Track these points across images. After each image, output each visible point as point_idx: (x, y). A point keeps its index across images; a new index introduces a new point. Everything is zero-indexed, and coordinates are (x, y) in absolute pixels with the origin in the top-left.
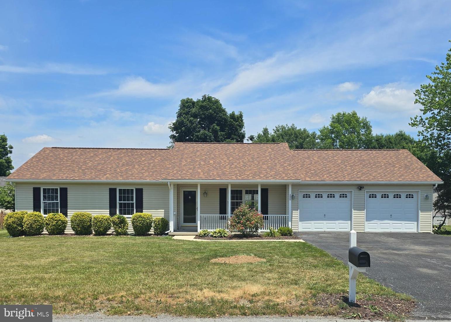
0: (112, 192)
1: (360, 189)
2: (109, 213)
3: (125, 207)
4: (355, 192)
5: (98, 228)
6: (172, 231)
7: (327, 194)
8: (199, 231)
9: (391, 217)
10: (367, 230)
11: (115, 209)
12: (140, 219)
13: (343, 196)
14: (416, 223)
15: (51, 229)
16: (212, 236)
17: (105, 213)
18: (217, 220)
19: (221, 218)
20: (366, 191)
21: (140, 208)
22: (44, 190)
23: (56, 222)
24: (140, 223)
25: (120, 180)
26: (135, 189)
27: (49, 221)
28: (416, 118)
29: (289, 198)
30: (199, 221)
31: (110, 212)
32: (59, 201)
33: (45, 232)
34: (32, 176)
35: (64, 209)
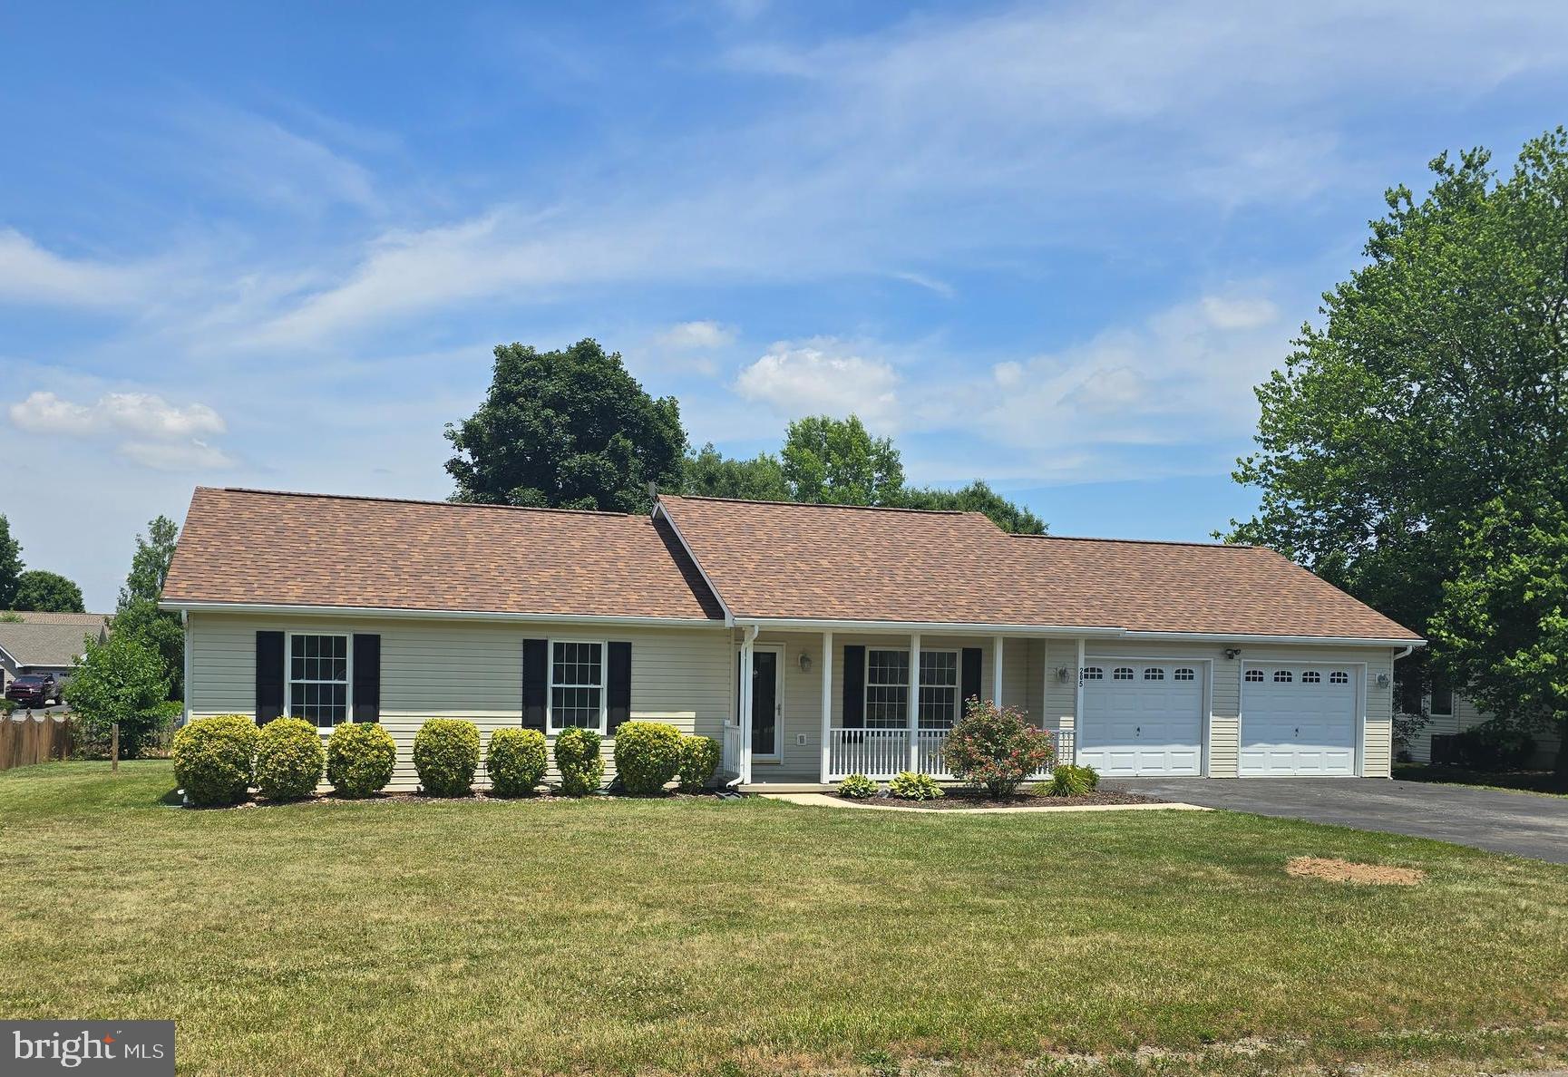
0: (534, 652)
1: (1231, 657)
2: (520, 721)
3: (570, 703)
4: (1215, 662)
5: (518, 772)
6: (748, 780)
7: (1146, 669)
8: (826, 777)
9: (1297, 736)
10: (1245, 773)
11: (542, 708)
12: (658, 742)
13: (1184, 675)
14: (1352, 750)
15: (360, 780)
16: (892, 794)
17: (508, 722)
20: (1244, 662)
21: (621, 706)
22: (297, 641)
23: (376, 752)
24: (657, 756)
25: (564, 613)
26: (607, 644)
27: (350, 750)
28: (1250, 461)
29: (1078, 680)
30: (827, 747)
31: (524, 717)
32: (349, 681)
33: (324, 787)
34: (256, 593)
35: (369, 707)
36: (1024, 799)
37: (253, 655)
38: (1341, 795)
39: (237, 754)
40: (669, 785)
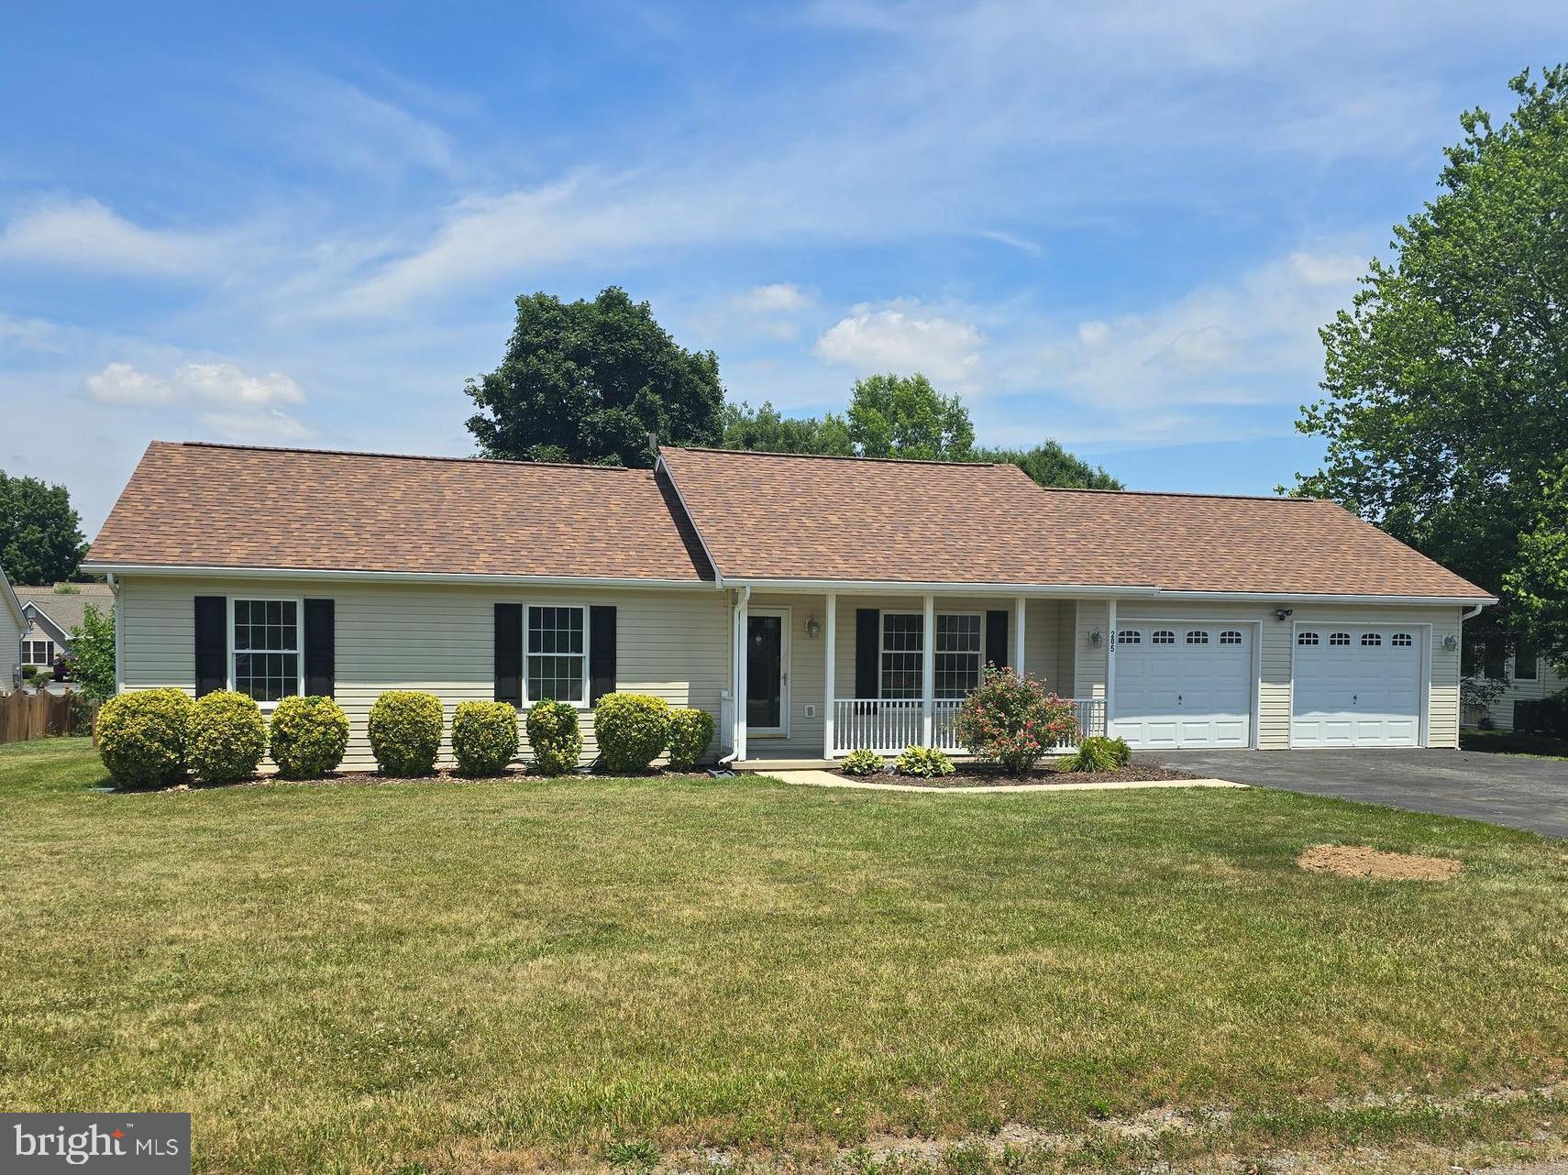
0: (506, 617)
1: (1282, 618)
2: (492, 693)
3: (548, 673)
4: (1265, 624)
5: (483, 749)
6: (743, 755)
7: (1188, 632)
8: (830, 752)
9: (1355, 704)
10: (1297, 744)
11: (517, 678)
12: (640, 716)
13: (1230, 638)
14: (1416, 718)
15: (304, 759)
16: (899, 771)
17: (480, 695)
18: (849, 716)
19: (859, 711)
21: (605, 676)
22: (240, 606)
23: (322, 729)
24: (639, 731)
25: (540, 574)
26: (589, 608)
27: (293, 726)
28: (1315, 409)
29: (1111, 644)
30: (831, 719)
31: (497, 689)
32: (300, 650)
33: (267, 767)
34: (193, 554)
35: (322, 680)
36: (1042, 775)
37: (192, 623)
38: (1398, 768)
39: (164, 732)
40: (655, 763)
